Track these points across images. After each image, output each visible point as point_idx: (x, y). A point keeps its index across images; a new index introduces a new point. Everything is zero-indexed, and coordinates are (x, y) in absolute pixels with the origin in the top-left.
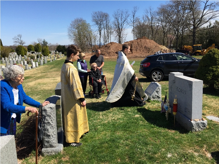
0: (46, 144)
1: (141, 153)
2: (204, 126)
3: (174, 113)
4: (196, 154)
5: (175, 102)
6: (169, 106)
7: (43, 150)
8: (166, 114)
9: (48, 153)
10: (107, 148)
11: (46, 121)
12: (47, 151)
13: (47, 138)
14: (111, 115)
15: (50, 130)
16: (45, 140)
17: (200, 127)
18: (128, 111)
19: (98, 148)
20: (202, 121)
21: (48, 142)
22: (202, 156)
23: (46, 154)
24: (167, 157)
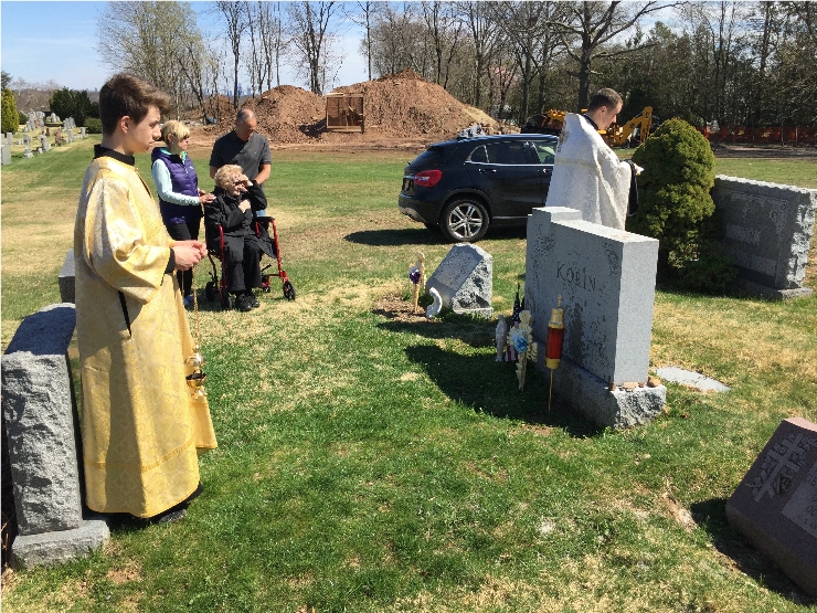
0: (32, 518)
1: (440, 526)
2: (657, 408)
3: (552, 364)
4: (641, 514)
5: (555, 320)
6: (530, 337)
7: (20, 543)
8: (519, 365)
9: (43, 554)
10: (303, 516)
11: (26, 422)
12: (37, 548)
13: (35, 493)
14: (307, 375)
15: (47, 457)
16: (27, 504)
17: (643, 411)
18: (373, 359)
19: (266, 517)
20: (646, 388)
21: (40, 509)
22: (659, 522)
23: (32, 563)
24: (538, 535)
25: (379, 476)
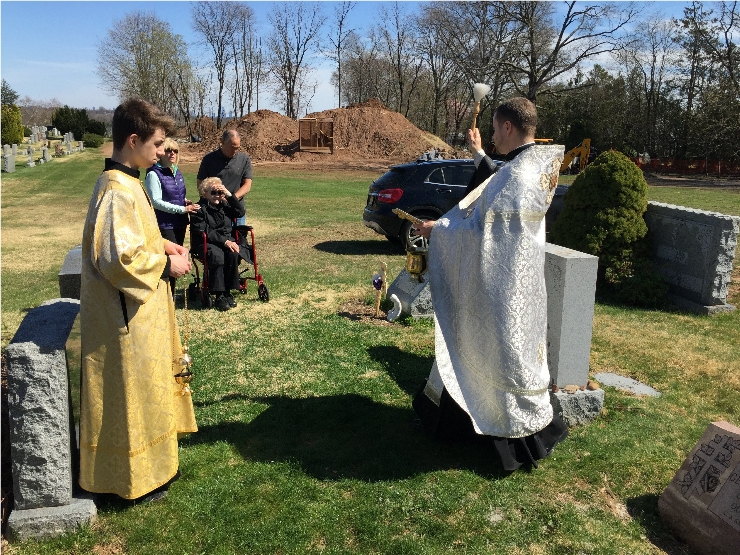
0: (27, 494)
1: (398, 513)
4: (581, 507)
7: (15, 517)
9: (36, 528)
11: (27, 405)
12: (30, 522)
13: (32, 471)
14: (279, 370)
15: (43, 439)
16: (23, 480)
17: (583, 412)
18: (338, 357)
20: (586, 391)
21: (35, 486)
22: (598, 515)
23: (25, 535)
24: (487, 523)
25: (343, 465)
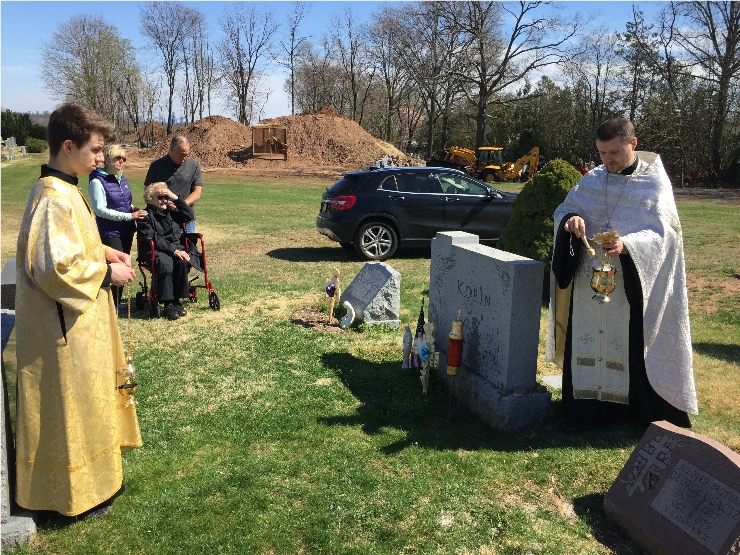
1: (349, 521)
3: (451, 371)
4: (529, 508)
5: (455, 332)
6: (433, 346)
8: (423, 372)
14: (229, 380)
17: (531, 414)
18: (290, 365)
20: (534, 394)
22: (546, 515)
24: (438, 527)
25: (294, 474)
